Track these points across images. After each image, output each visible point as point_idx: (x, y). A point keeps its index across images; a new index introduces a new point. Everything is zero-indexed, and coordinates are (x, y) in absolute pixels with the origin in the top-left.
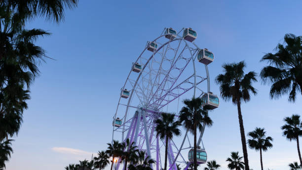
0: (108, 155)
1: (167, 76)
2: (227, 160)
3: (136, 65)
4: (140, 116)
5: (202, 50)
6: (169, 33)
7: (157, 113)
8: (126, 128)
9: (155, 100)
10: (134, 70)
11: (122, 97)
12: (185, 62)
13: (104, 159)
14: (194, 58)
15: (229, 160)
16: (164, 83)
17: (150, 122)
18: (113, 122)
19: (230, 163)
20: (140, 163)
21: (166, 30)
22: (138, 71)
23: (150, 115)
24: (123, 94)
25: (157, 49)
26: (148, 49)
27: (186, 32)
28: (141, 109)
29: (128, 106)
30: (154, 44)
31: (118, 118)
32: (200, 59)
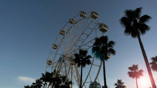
0: (42, 81)
1: (80, 38)
2: (115, 85)
3: (62, 31)
4: (62, 60)
5: (102, 24)
6: (83, 14)
7: (72, 59)
8: (54, 66)
9: (71, 52)
10: (61, 34)
11: (54, 48)
12: (91, 30)
13: (39, 84)
14: (96, 28)
15: (116, 84)
16: (77, 42)
17: (67, 64)
18: (47, 62)
19: (117, 86)
20: (63, 84)
21: (80, 12)
22: (63, 35)
23: (68, 60)
24: (54, 47)
25: (75, 22)
26: (70, 22)
27: (92, 13)
28: (63, 55)
29: (56, 54)
30: (73, 20)
31: (50, 60)
32: (100, 29)
